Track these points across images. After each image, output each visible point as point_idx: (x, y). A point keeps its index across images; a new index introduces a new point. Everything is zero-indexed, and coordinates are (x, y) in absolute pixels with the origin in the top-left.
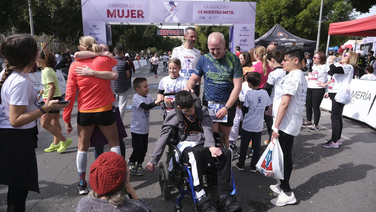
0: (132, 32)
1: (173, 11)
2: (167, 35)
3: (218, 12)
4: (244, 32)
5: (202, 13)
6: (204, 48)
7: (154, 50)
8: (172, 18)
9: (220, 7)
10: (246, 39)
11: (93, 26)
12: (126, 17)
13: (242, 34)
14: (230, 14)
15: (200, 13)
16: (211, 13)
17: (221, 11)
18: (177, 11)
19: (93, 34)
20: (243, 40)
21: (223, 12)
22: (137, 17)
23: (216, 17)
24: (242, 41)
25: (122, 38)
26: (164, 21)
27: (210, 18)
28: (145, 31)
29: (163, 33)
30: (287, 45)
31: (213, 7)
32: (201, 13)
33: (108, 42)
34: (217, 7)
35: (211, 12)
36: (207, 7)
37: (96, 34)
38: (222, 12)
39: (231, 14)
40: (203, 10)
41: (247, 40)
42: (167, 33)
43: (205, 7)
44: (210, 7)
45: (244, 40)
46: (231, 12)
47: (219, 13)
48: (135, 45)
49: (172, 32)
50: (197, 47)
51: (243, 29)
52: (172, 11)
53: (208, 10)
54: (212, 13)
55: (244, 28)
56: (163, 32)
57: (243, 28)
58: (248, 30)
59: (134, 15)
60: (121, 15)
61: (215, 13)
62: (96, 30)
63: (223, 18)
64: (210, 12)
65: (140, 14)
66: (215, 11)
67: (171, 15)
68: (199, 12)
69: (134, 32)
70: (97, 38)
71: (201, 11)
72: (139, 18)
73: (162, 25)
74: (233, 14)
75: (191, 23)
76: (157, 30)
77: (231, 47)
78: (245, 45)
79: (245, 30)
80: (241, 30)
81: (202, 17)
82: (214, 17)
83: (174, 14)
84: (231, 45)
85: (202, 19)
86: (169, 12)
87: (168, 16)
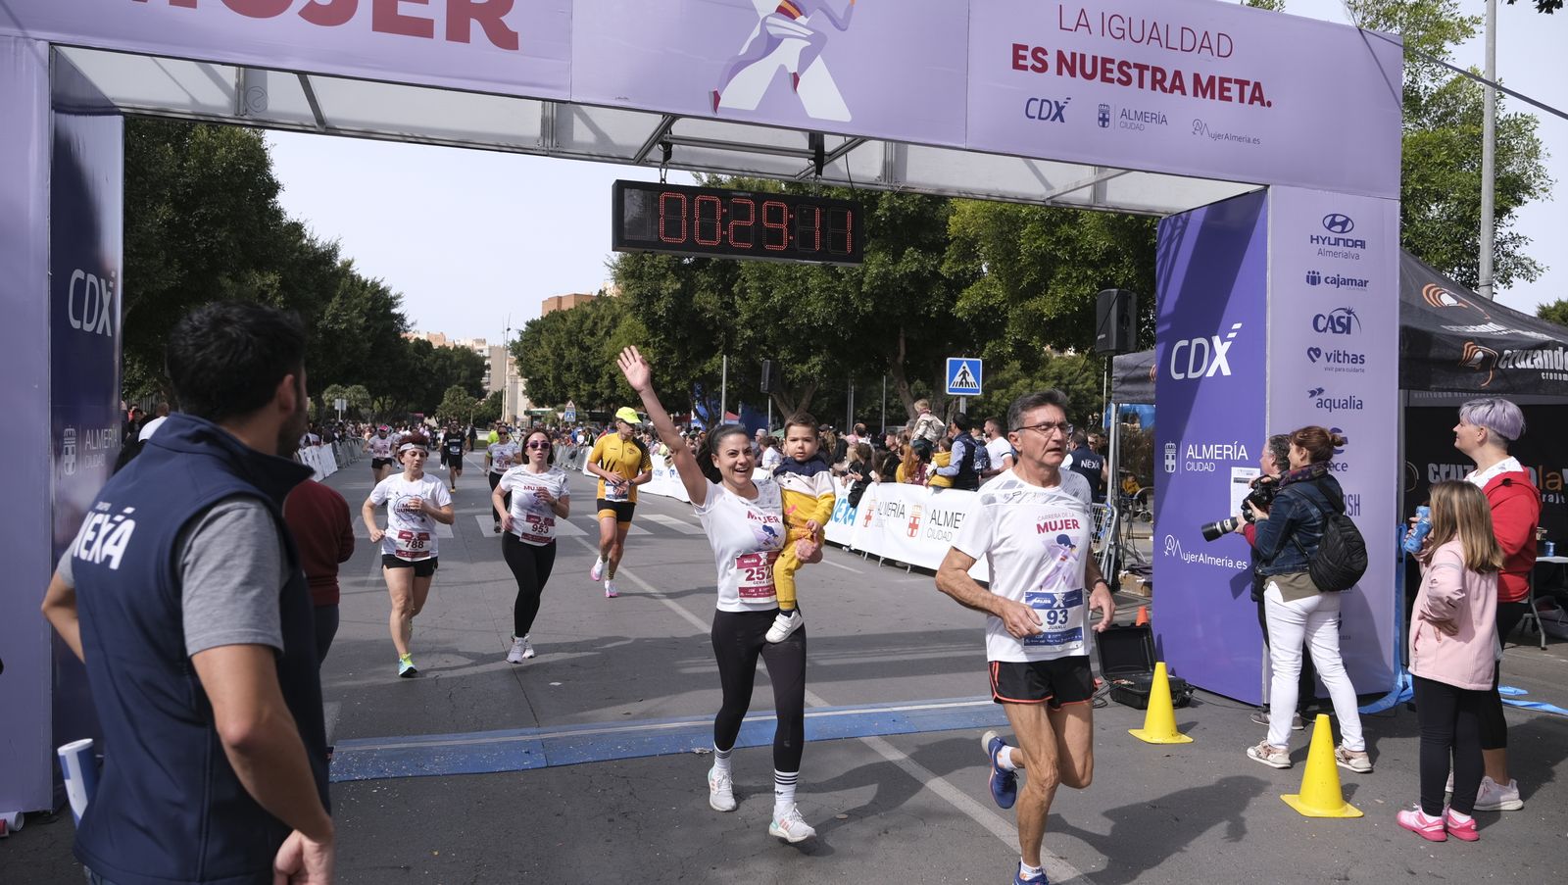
1: (801, 19)
2: (715, 243)
3: (1159, 76)
4: (1335, 254)
5: (1044, 68)
8: (796, 78)
9: (1175, 42)
10: (1349, 312)
13: (1327, 268)
14: (1242, 100)
15: (1025, 68)
16: (1111, 81)
17: (1178, 74)
18: (839, 25)
20: (1331, 318)
21: (1197, 78)
22: (440, 27)
23: (1143, 116)
24: (1320, 328)
26: (717, 98)
27: (1104, 120)
29: (684, 223)
30: (1550, 371)
31: (1126, 26)
32: (1039, 65)
33: (78, 274)
34: (1154, 34)
35: (1111, 71)
36: (1083, 22)
38: (1189, 84)
39: (1251, 102)
40: (1056, 42)
41: (1354, 320)
42: (718, 225)
43: (1070, 21)
44: (1106, 22)
45: (1339, 318)
46: (1248, 90)
47: (1167, 84)
51: (1328, 233)
52: (794, 18)
53: (1091, 45)
54: (1119, 80)
56: (684, 215)
57: (1328, 222)
58: (1363, 245)
61: (1141, 85)
63: (1199, 127)
64: (1101, 70)
66: (1142, 68)
67: (788, 55)
68: (1017, 57)
71: (1040, 55)
72: (468, 41)
73: (668, 155)
74: (1263, 104)
75: (954, 145)
76: (627, 192)
77: (1207, 375)
78: (1346, 358)
79: (1341, 242)
80: (1317, 240)
81: (1043, 101)
82: (1132, 117)
83: (809, 44)
84: (1213, 354)
85: (1043, 116)
86: (766, 18)
87: (757, 60)
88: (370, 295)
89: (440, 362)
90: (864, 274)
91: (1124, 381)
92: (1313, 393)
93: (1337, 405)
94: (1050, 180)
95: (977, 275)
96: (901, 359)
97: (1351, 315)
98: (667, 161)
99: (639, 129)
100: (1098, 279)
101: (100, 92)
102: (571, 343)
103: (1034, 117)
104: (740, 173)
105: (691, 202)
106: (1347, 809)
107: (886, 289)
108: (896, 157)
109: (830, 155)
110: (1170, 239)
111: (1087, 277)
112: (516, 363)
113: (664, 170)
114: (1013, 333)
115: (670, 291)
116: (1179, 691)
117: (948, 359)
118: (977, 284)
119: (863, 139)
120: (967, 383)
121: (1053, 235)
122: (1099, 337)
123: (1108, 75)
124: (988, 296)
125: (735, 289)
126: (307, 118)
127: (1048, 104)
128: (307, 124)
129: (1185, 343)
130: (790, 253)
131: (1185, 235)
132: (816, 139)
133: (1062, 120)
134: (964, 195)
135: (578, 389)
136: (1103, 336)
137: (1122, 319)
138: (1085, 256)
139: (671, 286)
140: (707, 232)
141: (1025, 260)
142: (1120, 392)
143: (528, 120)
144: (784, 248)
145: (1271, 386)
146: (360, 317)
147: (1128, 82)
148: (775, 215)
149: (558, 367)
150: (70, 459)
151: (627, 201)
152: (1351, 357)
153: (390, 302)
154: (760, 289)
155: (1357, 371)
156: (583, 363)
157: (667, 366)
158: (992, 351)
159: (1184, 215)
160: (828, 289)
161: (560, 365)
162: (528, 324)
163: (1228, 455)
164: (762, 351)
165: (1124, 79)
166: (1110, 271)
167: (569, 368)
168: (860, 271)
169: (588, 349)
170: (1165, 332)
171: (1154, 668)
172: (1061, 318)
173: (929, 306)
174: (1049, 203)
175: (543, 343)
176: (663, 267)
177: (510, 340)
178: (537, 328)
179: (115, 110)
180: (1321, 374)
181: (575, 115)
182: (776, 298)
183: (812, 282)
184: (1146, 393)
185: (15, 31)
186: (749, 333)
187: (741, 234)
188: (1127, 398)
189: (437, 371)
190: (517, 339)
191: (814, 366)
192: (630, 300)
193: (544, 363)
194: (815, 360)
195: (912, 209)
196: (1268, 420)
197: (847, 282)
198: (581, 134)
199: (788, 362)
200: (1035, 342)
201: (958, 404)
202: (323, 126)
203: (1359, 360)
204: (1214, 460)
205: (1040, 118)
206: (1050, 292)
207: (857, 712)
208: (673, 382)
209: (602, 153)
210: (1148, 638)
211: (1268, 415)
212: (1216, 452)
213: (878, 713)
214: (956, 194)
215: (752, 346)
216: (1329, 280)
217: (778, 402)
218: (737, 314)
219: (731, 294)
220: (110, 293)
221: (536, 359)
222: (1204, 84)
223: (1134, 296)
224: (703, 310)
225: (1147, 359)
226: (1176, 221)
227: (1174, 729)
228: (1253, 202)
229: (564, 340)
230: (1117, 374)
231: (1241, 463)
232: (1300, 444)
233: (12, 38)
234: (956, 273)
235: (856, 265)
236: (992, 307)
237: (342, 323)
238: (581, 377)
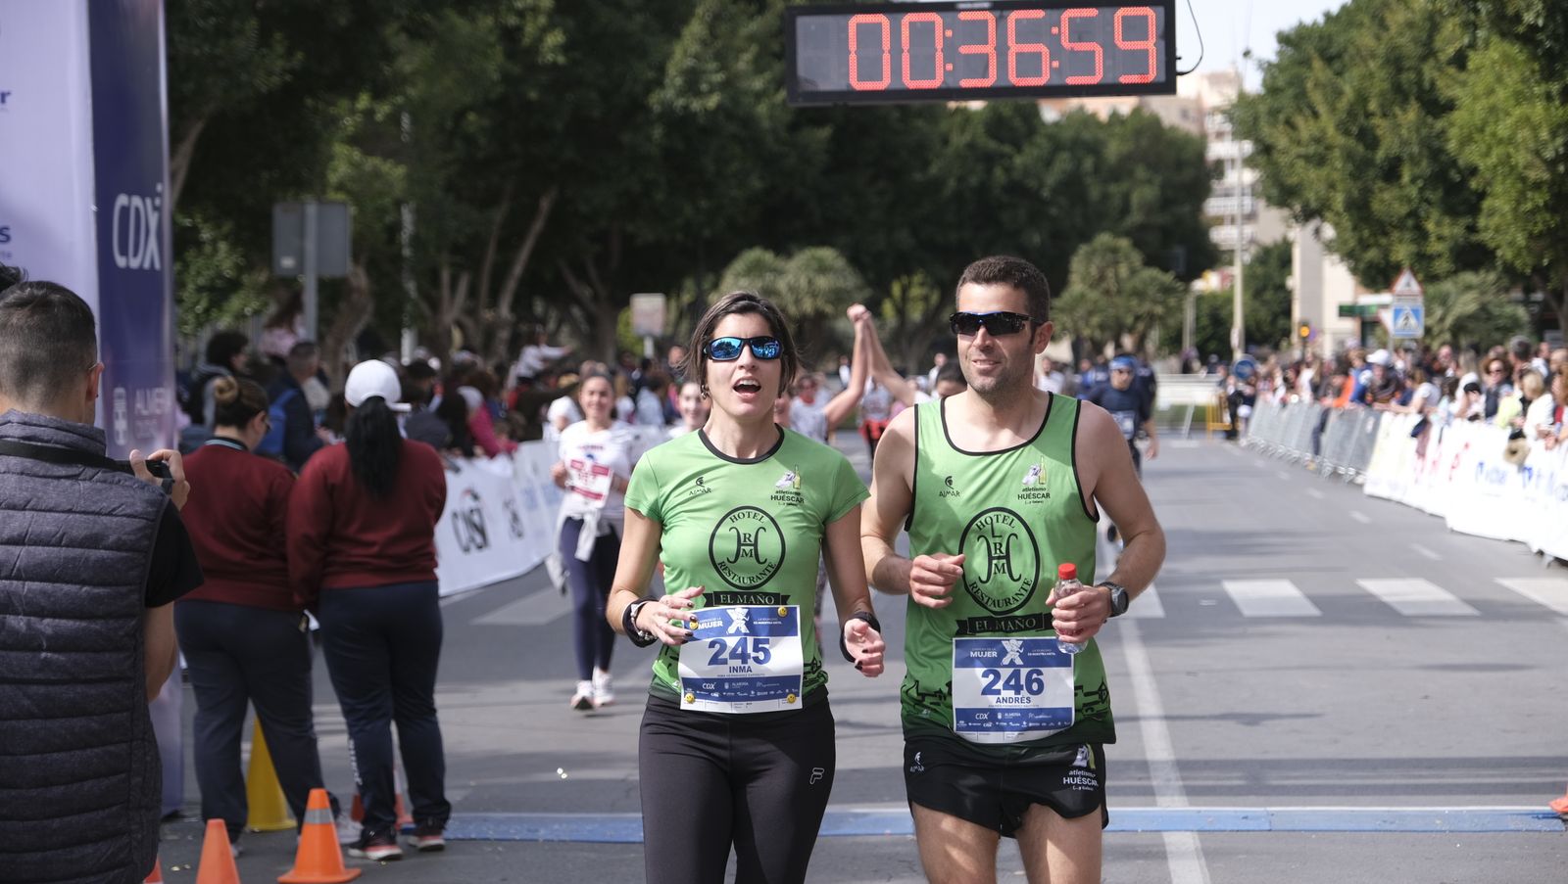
0: (511, 55)
2: (936, 83)
6: (1521, 239)
7: (823, 282)
25: (367, 139)
28: (677, 35)
29: (886, 57)
42: (939, 56)
48: (538, 226)
49: (1002, 50)
50: (1430, 226)
56: (886, 45)
69: (535, 49)
76: (801, 22)
89: (1063, 163)
102: (1399, 94)
105: (895, 27)
135: (1421, 235)
140: (926, 69)
144: (1047, 81)
148: (1028, 32)
149: (1360, 167)
162: (1284, 39)
175: (1317, 98)
187: (978, 67)
189: (1055, 191)
193: (1320, 161)
221: (1296, 150)
229: (1381, 82)
237: (711, 92)
238: (1429, 194)
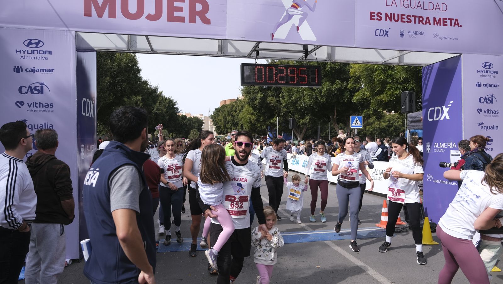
1: (299, 9)
2: (273, 82)
3: (421, 19)
5: (381, 19)
7: (165, 133)
8: (298, 28)
9: (426, 7)
10: (492, 96)
11: (30, 43)
12: (149, 17)
13: (483, 81)
14: (451, 25)
15: (374, 19)
16: (404, 22)
17: (428, 18)
18: (312, 10)
19: (26, 70)
20: (486, 98)
21: (435, 19)
22: (187, 19)
23: (416, 33)
24: (482, 102)
26: (273, 36)
27: (402, 35)
29: (263, 76)
31: (409, 3)
32: (379, 18)
33: (84, 99)
34: (419, 5)
35: (404, 18)
36: (394, 3)
37: (38, 70)
38: (432, 21)
39: (454, 26)
40: (384, 10)
41: (494, 99)
42: (274, 76)
43: (389, 3)
45: (489, 98)
46: (453, 22)
47: (424, 22)
49: (287, 75)
51: (483, 69)
52: (297, 8)
53: (397, 10)
54: (407, 22)
55: (485, 66)
56: (263, 73)
57: (483, 65)
58: (497, 72)
59: (177, 14)
60: (133, 8)
61: (415, 22)
62: (39, 58)
63: (436, 35)
64: (401, 18)
65: (197, 10)
66: (415, 17)
67: (295, 20)
68: (371, 16)
70: (42, 84)
71: (379, 15)
72: (195, 23)
73: (258, 54)
74: (459, 26)
75: (351, 46)
76: (245, 67)
77: (441, 119)
78: (492, 112)
79: (489, 72)
80: (480, 71)
81: (381, 30)
82: (412, 33)
83: (302, 16)
84: (443, 112)
85: (381, 35)
86: (288, 9)
87: (286, 23)
88: (168, 102)
89: (189, 122)
90: (322, 89)
91: (411, 122)
92: (480, 124)
93: (488, 128)
94: (384, 56)
95: (360, 88)
96: (335, 117)
97: (493, 97)
98: (257, 56)
99: (248, 47)
100: (402, 88)
101: (90, 45)
102: (229, 115)
103: (378, 36)
104: (281, 59)
105: (265, 69)
106: (495, 269)
107: (329, 94)
108: (332, 51)
109: (310, 52)
110: (427, 74)
111: (398, 88)
112: (212, 121)
113: (256, 59)
114: (373, 107)
115: (260, 97)
116: (433, 227)
117: (351, 116)
118: (360, 91)
119: (321, 46)
120: (357, 124)
121: (386, 74)
122: (402, 108)
123: (403, 20)
124: (364, 95)
125: (280, 96)
126: (148, 49)
127: (382, 31)
128: (148, 51)
129: (433, 108)
130: (298, 84)
131: (432, 73)
132: (305, 47)
133: (388, 36)
134: (355, 62)
136: (404, 107)
137: (410, 101)
138: (397, 81)
139: (260, 95)
140: (271, 78)
141: (376, 83)
142: (410, 126)
143: (214, 46)
144: (295, 82)
145: (464, 122)
146: (165, 109)
147: (410, 22)
148: (292, 72)
149: (225, 122)
150: (83, 154)
151: (245, 70)
152: (493, 112)
153: (174, 104)
154: (288, 95)
155: (496, 116)
156: (233, 121)
157: (259, 121)
158: (366, 113)
159: (431, 65)
160: (310, 94)
161: (226, 122)
162: (215, 109)
163: (449, 146)
164: (290, 116)
165: (409, 21)
166: (406, 85)
167: (228, 122)
168: (321, 88)
169: (234, 116)
170: (426, 105)
171: (424, 219)
172: (389, 101)
173: (344, 99)
174: (384, 64)
175: (220, 115)
176: (257, 90)
177: (210, 115)
178: (218, 110)
179: (94, 50)
180: (482, 118)
181: (228, 44)
182: (294, 98)
183: (305, 93)
184: (419, 126)
185: (66, 29)
186: (285, 110)
187: (282, 78)
188: (413, 128)
189: (188, 125)
190: (212, 114)
191: (307, 120)
192: (247, 101)
193: (221, 121)
194: (307, 118)
195: (338, 67)
196: (463, 134)
197: (317, 92)
198: (231, 50)
199: (297, 119)
200: (381, 110)
201: (355, 131)
202: (153, 52)
203: (496, 112)
204: (444, 148)
205: (380, 36)
206: (385, 93)
207: (323, 232)
208: (261, 126)
209: (237, 55)
210: (422, 209)
211: (463, 132)
212: (445, 145)
213: (329, 233)
214: (352, 62)
215: (286, 114)
216: (484, 85)
217: (295, 132)
218: (281, 104)
219: (279, 97)
220: (93, 105)
221: (218, 120)
222: (437, 20)
223: (415, 93)
224: (270, 103)
225: (420, 114)
226: (429, 67)
227: (432, 240)
228: (456, 60)
229: (227, 114)
230: (409, 119)
231: (454, 149)
232: (474, 142)
233: (65, 31)
234: (353, 88)
235: (319, 87)
236: (365, 99)
237: (160, 111)
238: (232, 125)
